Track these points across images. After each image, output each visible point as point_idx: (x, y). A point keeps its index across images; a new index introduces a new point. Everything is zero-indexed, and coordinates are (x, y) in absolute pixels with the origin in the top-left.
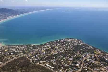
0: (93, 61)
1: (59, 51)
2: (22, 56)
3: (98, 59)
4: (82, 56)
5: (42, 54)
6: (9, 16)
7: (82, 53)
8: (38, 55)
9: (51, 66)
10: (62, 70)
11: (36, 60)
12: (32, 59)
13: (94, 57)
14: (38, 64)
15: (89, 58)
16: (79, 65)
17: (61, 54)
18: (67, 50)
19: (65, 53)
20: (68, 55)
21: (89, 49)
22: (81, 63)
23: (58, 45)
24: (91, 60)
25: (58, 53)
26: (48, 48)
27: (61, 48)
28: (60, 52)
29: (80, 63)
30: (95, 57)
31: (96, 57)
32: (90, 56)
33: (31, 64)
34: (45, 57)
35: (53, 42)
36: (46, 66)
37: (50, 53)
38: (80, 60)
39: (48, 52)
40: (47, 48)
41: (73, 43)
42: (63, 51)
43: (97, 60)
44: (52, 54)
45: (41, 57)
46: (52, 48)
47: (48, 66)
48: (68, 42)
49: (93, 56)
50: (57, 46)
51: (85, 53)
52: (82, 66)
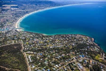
0: (81, 67)
1: (56, 46)
2: (20, 42)
4: (74, 57)
5: (37, 45)
7: (78, 53)
10: (36, 67)
11: (28, 49)
12: (25, 47)
13: (87, 63)
15: (79, 62)
16: (58, 66)
18: (65, 47)
20: (61, 52)
21: (91, 52)
22: (63, 65)
23: (61, 40)
24: (79, 64)
25: (53, 47)
26: (49, 40)
27: (61, 43)
29: (61, 65)
31: (89, 63)
32: (82, 60)
36: (28, 57)
37: (46, 46)
39: (45, 44)
40: (47, 41)
41: (80, 40)
42: (60, 46)
44: (47, 47)
45: (34, 47)
48: (75, 38)
50: (59, 40)
51: (81, 54)
52: (60, 69)
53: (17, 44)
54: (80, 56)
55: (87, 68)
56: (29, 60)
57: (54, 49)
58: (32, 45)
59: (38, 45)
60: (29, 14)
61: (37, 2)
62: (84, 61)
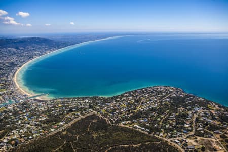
0: (210, 120)
2: (91, 114)
3: (216, 117)
4: (191, 113)
5: (122, 111)
6: (46, 50)
7: (188, 108)
8: (117, 111)
9: (143, 128)
10: (164, 134)
11: (115, 119)
12: (109, 118)
13: (210, 114)
14: (121, 125)
15: (202, 116)
16: (188, 125)
17: (154, 110)
18: (161, 105)
19: (160, 108)
20: (165, 111)
21: (199, 103)
22: (191, 123)
23: (146, 97)
24: (206, 118)
25: (148, 109)
26: (130, 101)
27: (151, 100)
28: (150, 107)
30: (212, 114)
32: (202, 113)
33: (110, 125)
34: (129, 115)
35: (136, 91)
36: (136, 127)
37: (136, 109)
38: (188, 119)
39: (132, 107)
40: (128, 102)
41: (169, 93)
42: (155, 105)
43: (216, 119)
44: (140, 110)
45: (122, 115)
46: (137, 101)
47: (139, 128)
48: (161, 92)
49: (207, 113)
50: (144, 98)
51: (193, 108)
52: (194, 127)
58: (115, 113)
59: (125, 111)
60: (22, 67)
62: (205, 113)
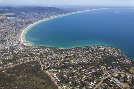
0: (119, 82)
3: (128, 81)
4: (107, 72)
5: (58, 61)
7: (109, 68)
8: (54, 61)
10: (68, 87)
11: (48, 66)
12: (45, 65)
13: (124, 77)
14: (47, 72)
15: (115, 77)
16: (93, 84)
18: (91, 61)
19: (88, 64)
20: (89, 67)
23: (84, 53)
24: (116, 80)
25: (78, 62)
26: (71, 54)
27: (85, 56)
28: (81, 62)
29: (96, 82)
31: (126, 78)
32: (117, 74)
34: (60, 65)
37: (69, 61)
38: (99, 77)
39: (67, 60)
40: (68, 55)
41: (106, 53)
42: (86, 61)
44: (71, 63)
45: (55, 64)
47: (55, 78)
48: (100, 51)
49: (122, 75)
50: (82, 54)
51: (113, 68)
52: (96, 86)
53: (33, 61)
54: (114, 70)
55: (126, 83)
56: (56, 80)
57: (80, 64)
58: (52, 62)
59: (60, 61)
60: (33, 24)
61: (39, 9)
62: (120, 75)
